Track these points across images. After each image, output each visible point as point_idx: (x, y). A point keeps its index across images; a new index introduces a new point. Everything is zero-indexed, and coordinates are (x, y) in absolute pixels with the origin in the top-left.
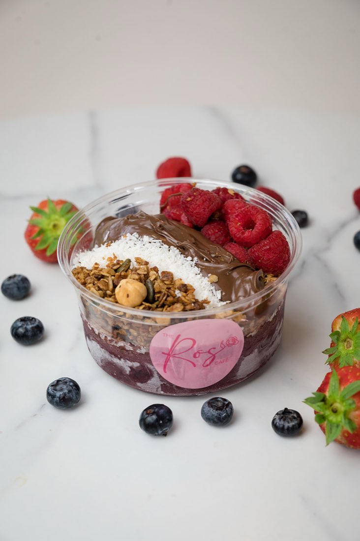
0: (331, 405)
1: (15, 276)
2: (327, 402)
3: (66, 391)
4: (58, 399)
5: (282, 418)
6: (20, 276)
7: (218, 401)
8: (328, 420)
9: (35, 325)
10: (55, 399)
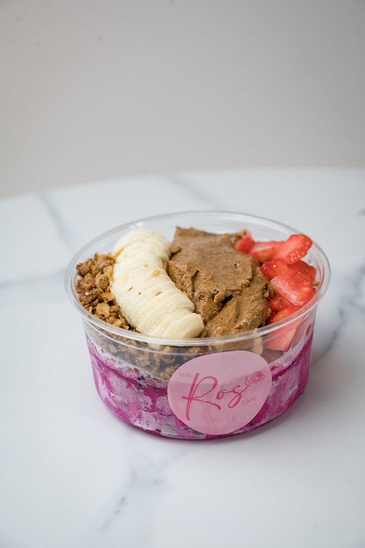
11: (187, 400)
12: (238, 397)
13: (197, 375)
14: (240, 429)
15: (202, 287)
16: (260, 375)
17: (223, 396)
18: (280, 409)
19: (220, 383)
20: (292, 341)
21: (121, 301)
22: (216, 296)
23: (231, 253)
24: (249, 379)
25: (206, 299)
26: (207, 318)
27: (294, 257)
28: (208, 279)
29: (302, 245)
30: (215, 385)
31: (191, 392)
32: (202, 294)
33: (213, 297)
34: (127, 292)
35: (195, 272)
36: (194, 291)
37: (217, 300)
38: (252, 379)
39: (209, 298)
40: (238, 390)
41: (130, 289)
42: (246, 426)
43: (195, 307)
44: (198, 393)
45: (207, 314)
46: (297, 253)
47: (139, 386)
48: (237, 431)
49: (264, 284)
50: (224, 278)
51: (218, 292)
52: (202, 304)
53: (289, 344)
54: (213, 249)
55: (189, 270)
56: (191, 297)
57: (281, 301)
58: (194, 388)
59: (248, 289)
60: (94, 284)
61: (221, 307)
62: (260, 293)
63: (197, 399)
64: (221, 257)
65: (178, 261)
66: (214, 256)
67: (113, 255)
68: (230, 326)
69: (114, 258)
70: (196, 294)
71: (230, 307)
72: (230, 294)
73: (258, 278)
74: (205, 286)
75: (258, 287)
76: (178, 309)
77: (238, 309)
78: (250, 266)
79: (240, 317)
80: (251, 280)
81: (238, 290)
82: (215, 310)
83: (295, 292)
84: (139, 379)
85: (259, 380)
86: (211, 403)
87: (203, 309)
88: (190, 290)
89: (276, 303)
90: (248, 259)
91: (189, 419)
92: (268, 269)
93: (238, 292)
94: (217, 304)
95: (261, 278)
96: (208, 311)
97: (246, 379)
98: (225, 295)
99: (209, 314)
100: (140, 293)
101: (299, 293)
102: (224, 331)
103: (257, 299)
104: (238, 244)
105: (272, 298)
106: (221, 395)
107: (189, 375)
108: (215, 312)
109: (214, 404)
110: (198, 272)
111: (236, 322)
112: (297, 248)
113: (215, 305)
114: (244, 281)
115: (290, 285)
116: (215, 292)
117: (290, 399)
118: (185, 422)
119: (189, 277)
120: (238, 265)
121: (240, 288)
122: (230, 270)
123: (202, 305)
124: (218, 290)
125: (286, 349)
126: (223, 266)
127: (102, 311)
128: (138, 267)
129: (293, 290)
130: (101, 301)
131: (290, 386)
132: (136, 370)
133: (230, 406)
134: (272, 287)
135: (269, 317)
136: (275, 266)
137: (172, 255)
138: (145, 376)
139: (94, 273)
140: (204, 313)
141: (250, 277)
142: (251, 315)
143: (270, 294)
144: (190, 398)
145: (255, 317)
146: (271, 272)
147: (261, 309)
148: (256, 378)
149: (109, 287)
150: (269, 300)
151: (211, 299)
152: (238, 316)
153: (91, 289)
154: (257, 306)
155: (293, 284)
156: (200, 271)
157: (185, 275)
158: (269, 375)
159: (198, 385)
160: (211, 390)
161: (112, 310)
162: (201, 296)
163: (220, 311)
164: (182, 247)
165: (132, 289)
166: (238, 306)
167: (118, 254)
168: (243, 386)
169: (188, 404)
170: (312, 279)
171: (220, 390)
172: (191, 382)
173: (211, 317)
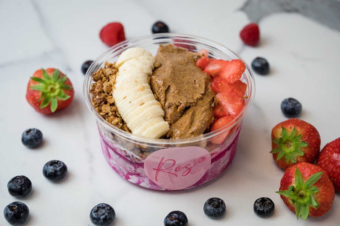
0: (298, 192)
1: (30, 130)
2: (295, 190)
3: (106, 214)
4: (102, 221)
5: (262, 205)
6: (34, 129)
7: (214, 201)
8: (297, 202)
9: (61, 167)
10: (100, 221)
11: (156, 171)
12: (189, 170)
13: (163, 158)
14: (189, 187)
15: (171, 99)
16: (203, 158)
17: (179, 170)
18: (216, 175)
19: (177, 163)
20: (226, 138)
21: (118, 104)
22: (179, 107)
23: (193, 70)
24: (196, 161)
25: (173, 109)
26: (172, 122)
27: (233, 78)
28: (175, 93)
29: (238, 70)
30: (174, 164)
31: (159, 167)
32: (171, 105)
33: (177, 107)
34: (122, 100)
35: (168, 86)
36: (165, 100)
37: (180, 110)
38: (198, 161)
39: (175, 107)
40: (188, 167)
41: (124, 98)
42: (193, 185)
43: (165, 114)
44: (163, 168)
45: (172, 119)
46: (235, 76)
47: (127, 160)
48: (187, 188)
49: (212, 97)
50: (186, 92)
51: (181, 104)
52: (170, 111)
53: (224, 140)
54: (182, 66)
55: (164, 84)
56: (163, 105)
57: (221, 110)
58: (161, 165)
59: (201, 101)
60: (102, 90)
61: (182, 113)
62: (208, 105)
63: (162, 170)
64: (186, 73)
65: (158, 76)
66: (182, 73)
67: (117, 65)
68: (186, 131)
69: (117, 68)
70: (166, 104)
71: (188, 116)
72: (189, 105)
73: (208, 92)
74: (173, 99)
75: (208, 100)
76: (153, 117)
77: (193, 117)
78: (204, 84)
79: (193, 124)
80: (203, 95)
81: (194, 102)
82: (178, 116)
83: (231, 105)
84: (127, 156)
85: (202, 161)
86: (171, 173)
87: (170, 116)
88: (163, 99)
89: (218, 111)
90: (203, 77)
91: (157, 181)
92: (215, 87)
93: (194, 104)
94: (180, 112)
95: (210, 93)
96: (173, 117)
97: (194, 161)
98: (185, 106)
99: (174, 119)
100: (130, 102)
101: (234, 106)
102: (181, 135)
103: (206, 110)
104: (199, 61)
105: (216, 107)
106: (178, 169)
107: (158, 158)
108: (178, 117)
109: (173, 174)
110: (169, 86)
111: (190, 128)
112: (235, 73)
113: (178, 113)
114: (199, 96)
115: (228, 100)
116: (179, 104)
117: (222, 168)
118: (155, 182)
119: (163, 90)
120: (197, 81)
121: (196, 101)
122: (191, 85)
123: (169, 113)
124: (181, 102)
125: (222, 143)
126: (187, 82)
127: (106, 110)
128: (131, 82)
129: (230, 103)
130: (106, 103)
131: (223, 162)
132: (125, 151)
133: (183, 175)
134: (216, 100)
135: (212, 123)
136: (220, 84)
137: (155, 69)
138: (130, 155)
139: (103, 80)
140: (170, 118)
141: (203, 92)
142: (200, 124)
143: (215, 104)
144: (158, 170)
145: (203, 126)
146: (217, 89)
147: (207, 120)
148: (201, 160)
149: (112, 91)
150: (214, 108)
151: (176, 109)
152: (192, 123)
153: (100, 92)
154: (205, 118)
155: (230, 99)
156: (171, 86)
157: (161, 89)
158: (209, 159)
159: (163, 163)
160: (172, 166)
161: (112, 110)
162: (170, 106)
163: (181, 116)
164: (162, 63)
165: (126, 98)
166: (193, 115)
167: (120, 65)
168: (192, 165)
169: (157, 173)
170: (244, 93)
171: (177, 166)
172: (159, 161)
173: (175, 121)
